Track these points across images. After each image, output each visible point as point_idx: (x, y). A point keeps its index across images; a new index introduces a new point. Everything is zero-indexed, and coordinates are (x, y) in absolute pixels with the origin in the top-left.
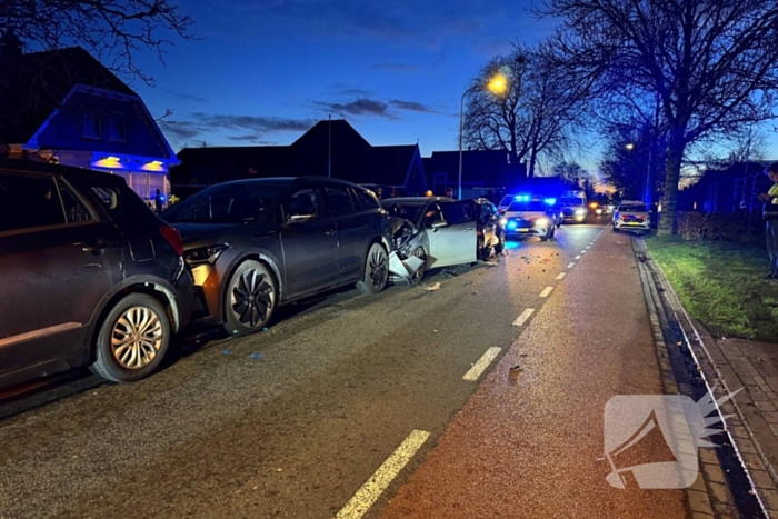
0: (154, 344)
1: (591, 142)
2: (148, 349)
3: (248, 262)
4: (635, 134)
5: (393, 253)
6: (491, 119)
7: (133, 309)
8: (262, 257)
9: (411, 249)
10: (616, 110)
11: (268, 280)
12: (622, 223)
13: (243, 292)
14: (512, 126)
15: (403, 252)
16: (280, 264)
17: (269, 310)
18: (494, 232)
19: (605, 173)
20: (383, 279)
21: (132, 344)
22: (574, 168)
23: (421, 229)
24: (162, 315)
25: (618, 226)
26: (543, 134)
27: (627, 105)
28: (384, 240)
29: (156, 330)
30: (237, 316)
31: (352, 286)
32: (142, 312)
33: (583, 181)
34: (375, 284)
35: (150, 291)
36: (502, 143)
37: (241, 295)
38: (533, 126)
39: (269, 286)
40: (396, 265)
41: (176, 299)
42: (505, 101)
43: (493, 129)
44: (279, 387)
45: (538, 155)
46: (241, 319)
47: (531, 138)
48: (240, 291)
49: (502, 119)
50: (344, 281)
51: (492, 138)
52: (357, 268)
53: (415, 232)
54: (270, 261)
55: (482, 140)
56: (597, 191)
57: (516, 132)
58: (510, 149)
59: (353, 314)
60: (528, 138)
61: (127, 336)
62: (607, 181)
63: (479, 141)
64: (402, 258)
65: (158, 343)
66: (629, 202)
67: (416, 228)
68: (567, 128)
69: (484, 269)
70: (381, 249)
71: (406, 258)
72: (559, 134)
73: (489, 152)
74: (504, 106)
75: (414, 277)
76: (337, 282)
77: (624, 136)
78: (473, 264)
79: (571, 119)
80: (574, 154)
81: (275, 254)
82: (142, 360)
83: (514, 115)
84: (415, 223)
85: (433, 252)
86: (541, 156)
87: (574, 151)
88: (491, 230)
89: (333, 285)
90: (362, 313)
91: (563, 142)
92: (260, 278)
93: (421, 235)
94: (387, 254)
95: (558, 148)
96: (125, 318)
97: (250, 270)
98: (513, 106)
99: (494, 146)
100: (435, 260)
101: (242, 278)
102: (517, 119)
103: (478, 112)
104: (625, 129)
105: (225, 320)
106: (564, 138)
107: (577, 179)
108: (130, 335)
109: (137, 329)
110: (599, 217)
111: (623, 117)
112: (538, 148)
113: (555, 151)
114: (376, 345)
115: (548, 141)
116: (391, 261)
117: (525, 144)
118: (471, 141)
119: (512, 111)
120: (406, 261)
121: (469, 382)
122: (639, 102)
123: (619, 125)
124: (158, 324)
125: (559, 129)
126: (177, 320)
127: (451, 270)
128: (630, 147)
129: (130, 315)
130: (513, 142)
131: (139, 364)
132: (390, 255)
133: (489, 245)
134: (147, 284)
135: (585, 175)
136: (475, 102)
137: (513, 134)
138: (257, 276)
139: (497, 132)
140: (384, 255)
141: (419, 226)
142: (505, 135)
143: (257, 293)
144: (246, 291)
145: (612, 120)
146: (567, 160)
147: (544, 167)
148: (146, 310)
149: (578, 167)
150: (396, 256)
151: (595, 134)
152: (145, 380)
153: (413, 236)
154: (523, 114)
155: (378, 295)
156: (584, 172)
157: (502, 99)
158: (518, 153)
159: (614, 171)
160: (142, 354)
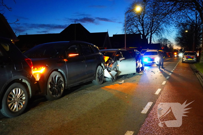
0: (22, 102)
1: (172, 30)
2: (20, 104)
3: (54, 72)
4: (188, 27)
5: (106, 69)
6: (135, 23)
7: (15, 89)
8: (59, 70)
9: (112, 68)
10: (181, 18)
11: (62, 79)
12: (186, 59)
13: (53, 84)
14: (142, 25)
15: (109, 69)
16: (66, 73)
17: (62, 91)
18: (141, 62)
19: (177, 42)
20: (102, 80)
21: (15, 102)
22: (166, 40)
23: (115, 61)
24: (25, 91)
25: (184, 61)
26: (155, 28)
27: (185, 16)
28: (102, 65)
29: (23, 97)
30: (51, 93)
31: (90, 82)
32: (18, 90)
33: (169, 45)
34: (99, 81)
35: (21, 82)
36: (139, 31)
37: (52, 84)
38: (150, 25)
39: (62, 81)
40: (107, 74)
41: (30, 85)
42: (140, 16)
43: (135, 26)
44: (71, 118)
45: (152, 35)
46: (52, 94)
47: (150, 29)
48: (51, 83)
49: (139, 22)
50: (88, 80)
51: (135, 29)
52: (93, 75)
53: (113, 62)
54: (62, 72)
55: (132, 30)
56: (174, 48)
57: (144, 27)
58: (142, 33)
59: (93, 92)
60: (148, 29)
61: (13, 99)
62: (178, 45)
63: (131, 30)
64: (109, 71)
65: (24, 102)
66: (188, 52)
67: (113, 60)
68: (163, 25)
69: (138, 76)
70: (101, 68)
71: (110, 71)
72: (160, 28)
73: (134, 34)
74: (139, 18)
75: (113, 79)
76: (86, 80)
77: (184, 28)
78: (134, 74)
79: (164, 22)
80: (166, 34)
81: (64, 69)
82: (18, 109)
83: (143, 21)
84: (113, 59)
85: (120, 69)
86: (154, 36)
87: (166, 33)
88: (140, 62)
89: (84, 81)
90: (96, 92)
91: (161, 30)
92: (59, 78)
93: (115, 63)
94: (104, 70)
95: (160, 32)
96: (12, 92)
97: (55, 75)
98: (143, 18)
99: (136, 32)
100: (121, 72)
101: (52, 78)
102: (144, 22)
103: (130, 20)
104: (184, 25)
105: (47, 94)
106: (162, 29)
107: (167, 44)
108: (14, 99)
109: (17, 96)
110: (176, 58)
111: (184, 21)
112: (153, 32)
113: (159, 33)
114: (105, 102)
115: (156, 30)
116: (105, 72)
117: (148, 31)
118: (128, 30)
119: (142, 20)
120: (110, 72)
121: (144, 114)
122: (189, 15)
123: (182, 24)
124: (24, 95)
125: (160, 26)
126: (30, 93)
127: (126, 76)
128: (187, 31)
129: (14, 91)
130: (143, 31)
131: (17, 110)
132: (105, 70)
133: (139, 67)
134: (20, 79)
135: (169, 43)
136: (129, 16)
137: (143, 28)
138: (58, 77)
139: (137, 27)
140: (102, 70)
141: (114, 59)
142: (140, 28)
143: (58, 84)
144: (54, 83)
145: (180, 22)
146: (163, 37)
147: (155, 39)
148: (20, 90)
149: (167, 40)
150: (107, 71)
151: (174, 27)
152: (20, 116)
153: (113, 63)
154: (146, 21)
155: (101, 85)
156: (169, 41)
157: (138, 15)
158: (145, 34)
159: (180, 41)
160: (18, 106)
